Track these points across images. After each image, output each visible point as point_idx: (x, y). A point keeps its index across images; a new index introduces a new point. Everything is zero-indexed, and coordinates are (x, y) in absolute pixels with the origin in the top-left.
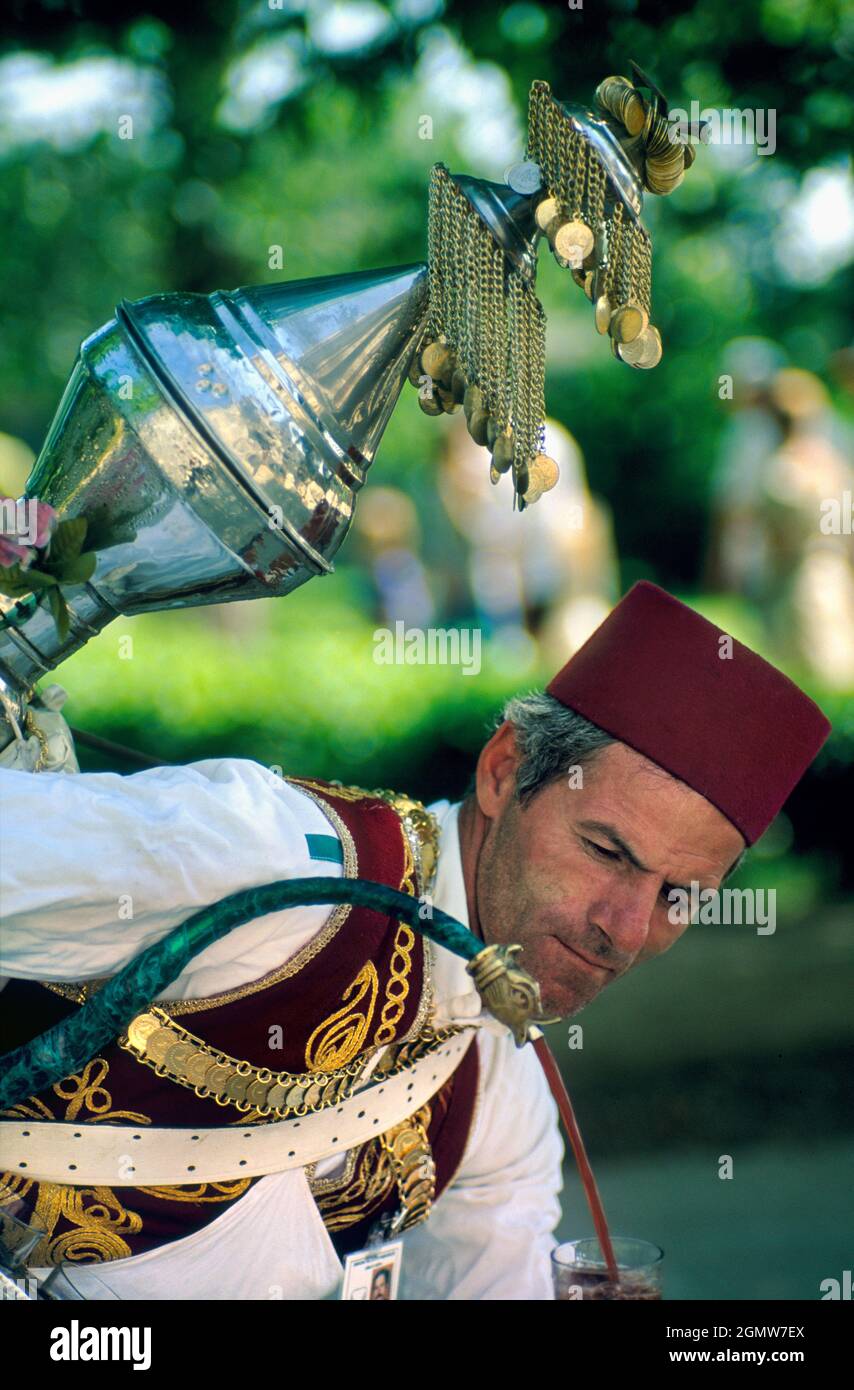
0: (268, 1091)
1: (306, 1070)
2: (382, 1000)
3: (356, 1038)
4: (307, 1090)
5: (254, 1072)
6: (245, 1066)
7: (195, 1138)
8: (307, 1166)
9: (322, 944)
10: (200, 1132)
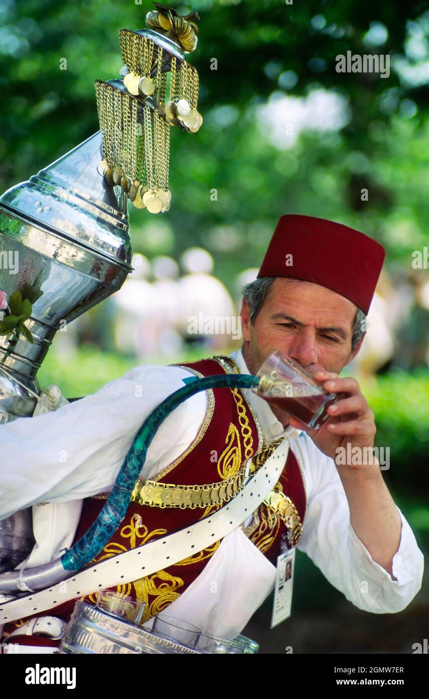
0: (210, 495)
1: (222, 480)
2: (242, 438)
3: (237, 458)
4: (226, 488)
5: (201, 488)
6: (196, 487)
7: (189, 532)
8: (240, 525)
9: (209, 421)
10: (189, 529)
